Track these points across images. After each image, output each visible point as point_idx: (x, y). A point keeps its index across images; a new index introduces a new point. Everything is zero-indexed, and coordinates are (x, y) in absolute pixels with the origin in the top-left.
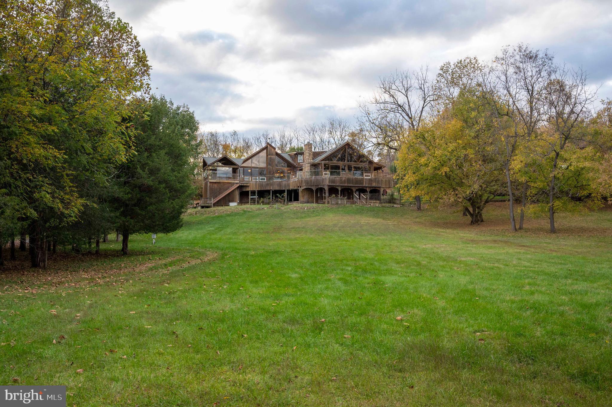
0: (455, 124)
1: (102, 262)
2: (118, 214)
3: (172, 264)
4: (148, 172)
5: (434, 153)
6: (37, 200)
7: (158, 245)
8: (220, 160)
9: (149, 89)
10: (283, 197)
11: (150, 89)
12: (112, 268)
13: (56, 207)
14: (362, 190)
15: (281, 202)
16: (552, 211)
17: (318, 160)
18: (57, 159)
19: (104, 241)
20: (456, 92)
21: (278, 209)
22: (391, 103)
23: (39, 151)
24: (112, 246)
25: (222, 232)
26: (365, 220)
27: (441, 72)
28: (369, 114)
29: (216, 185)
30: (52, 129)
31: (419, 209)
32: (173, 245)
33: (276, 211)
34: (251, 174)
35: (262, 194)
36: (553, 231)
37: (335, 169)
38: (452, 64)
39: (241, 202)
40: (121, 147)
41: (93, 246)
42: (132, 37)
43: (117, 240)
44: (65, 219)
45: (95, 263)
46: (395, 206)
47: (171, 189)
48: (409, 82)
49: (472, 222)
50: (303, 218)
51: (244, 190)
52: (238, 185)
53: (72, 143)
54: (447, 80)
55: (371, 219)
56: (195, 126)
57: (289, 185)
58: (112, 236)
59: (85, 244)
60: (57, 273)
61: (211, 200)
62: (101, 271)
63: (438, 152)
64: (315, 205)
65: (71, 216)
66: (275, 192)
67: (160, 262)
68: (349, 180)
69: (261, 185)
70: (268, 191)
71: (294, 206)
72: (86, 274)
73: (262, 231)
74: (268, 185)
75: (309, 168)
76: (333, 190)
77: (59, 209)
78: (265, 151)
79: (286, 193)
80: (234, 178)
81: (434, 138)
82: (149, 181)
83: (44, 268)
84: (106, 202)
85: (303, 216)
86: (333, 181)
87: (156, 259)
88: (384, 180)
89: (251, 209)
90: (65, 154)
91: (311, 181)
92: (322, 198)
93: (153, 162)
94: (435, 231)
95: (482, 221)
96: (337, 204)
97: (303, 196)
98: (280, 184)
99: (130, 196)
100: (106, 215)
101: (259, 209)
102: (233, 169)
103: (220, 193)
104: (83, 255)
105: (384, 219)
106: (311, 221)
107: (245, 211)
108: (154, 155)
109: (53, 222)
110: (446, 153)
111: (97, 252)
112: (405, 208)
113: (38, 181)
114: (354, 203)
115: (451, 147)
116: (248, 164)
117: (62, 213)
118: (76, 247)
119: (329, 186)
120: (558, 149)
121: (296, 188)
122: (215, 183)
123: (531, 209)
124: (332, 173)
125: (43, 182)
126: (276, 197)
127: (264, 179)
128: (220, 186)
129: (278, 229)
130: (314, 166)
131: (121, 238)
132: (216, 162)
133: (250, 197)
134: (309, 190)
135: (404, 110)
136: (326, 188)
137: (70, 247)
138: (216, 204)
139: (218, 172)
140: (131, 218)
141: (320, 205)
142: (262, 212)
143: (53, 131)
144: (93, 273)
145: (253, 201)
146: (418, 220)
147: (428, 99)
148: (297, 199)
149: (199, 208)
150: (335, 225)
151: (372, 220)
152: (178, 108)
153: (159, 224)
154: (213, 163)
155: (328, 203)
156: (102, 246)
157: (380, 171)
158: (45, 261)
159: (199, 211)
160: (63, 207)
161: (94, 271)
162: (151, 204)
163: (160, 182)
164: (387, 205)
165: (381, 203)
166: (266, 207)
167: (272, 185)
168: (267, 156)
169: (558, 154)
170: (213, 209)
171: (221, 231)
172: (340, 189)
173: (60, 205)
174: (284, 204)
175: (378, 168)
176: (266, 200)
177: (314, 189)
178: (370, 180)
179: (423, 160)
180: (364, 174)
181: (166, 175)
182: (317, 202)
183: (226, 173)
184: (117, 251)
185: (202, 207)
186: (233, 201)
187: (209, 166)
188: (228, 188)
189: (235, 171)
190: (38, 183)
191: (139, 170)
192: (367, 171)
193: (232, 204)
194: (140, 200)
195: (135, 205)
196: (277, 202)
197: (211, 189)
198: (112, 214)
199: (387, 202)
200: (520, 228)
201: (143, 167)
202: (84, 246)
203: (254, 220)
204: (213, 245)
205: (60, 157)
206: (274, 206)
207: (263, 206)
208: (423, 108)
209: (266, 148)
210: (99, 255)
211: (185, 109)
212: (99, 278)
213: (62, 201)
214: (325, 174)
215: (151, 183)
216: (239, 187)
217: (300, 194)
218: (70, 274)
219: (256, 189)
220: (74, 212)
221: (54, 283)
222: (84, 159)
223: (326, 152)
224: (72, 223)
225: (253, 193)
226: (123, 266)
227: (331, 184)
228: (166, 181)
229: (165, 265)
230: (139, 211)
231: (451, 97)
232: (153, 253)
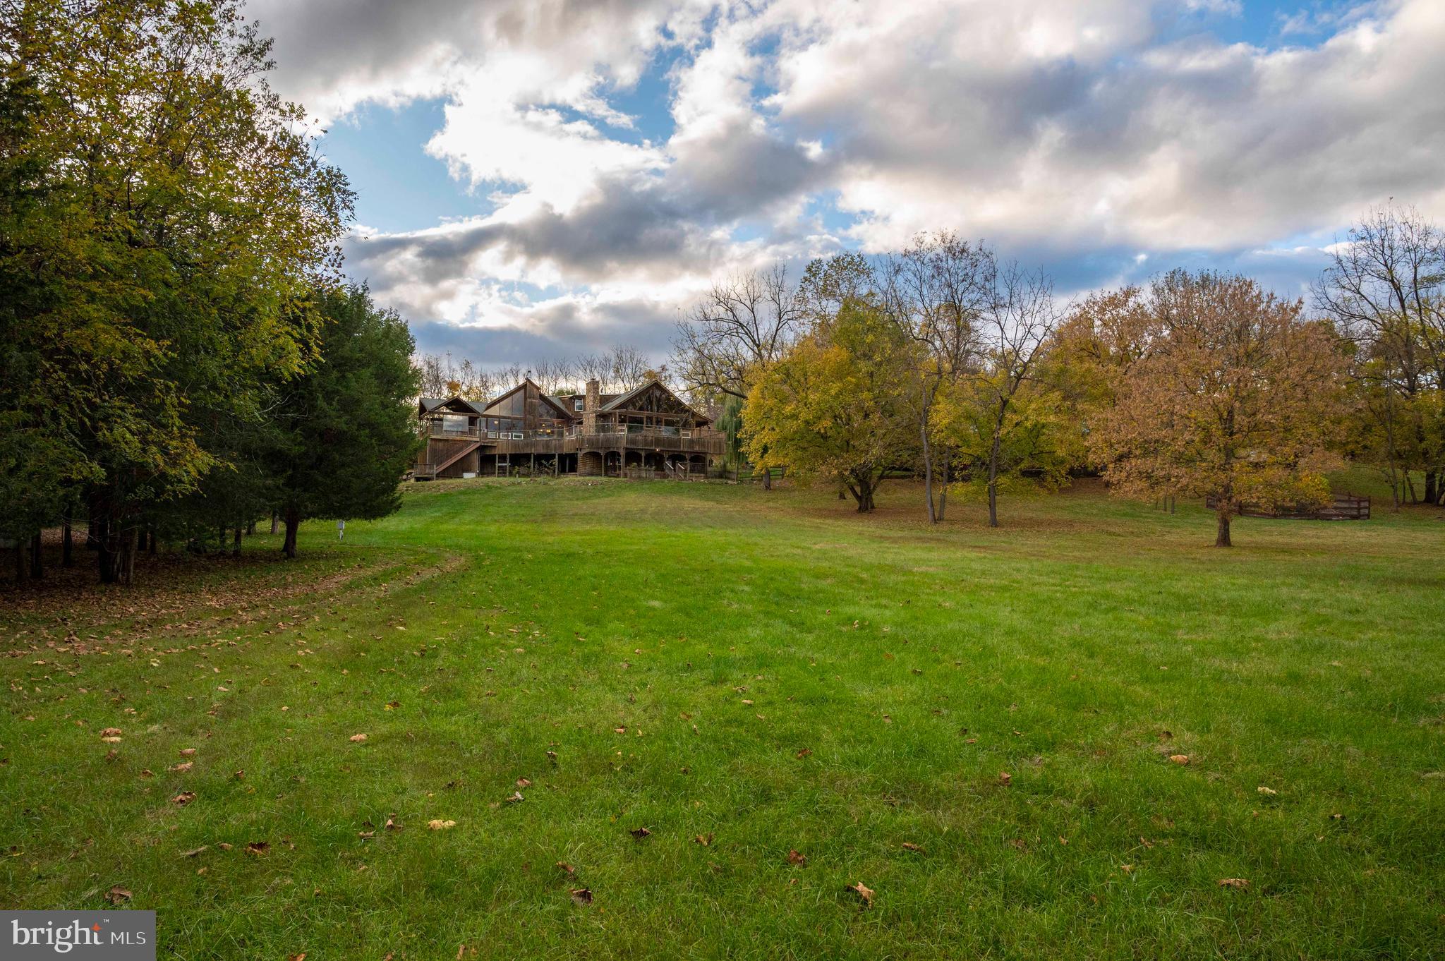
0: (837, 354)
1: (246, 571)
2: (282, 481)
3: (387, 575)
4: (338, 407)
5: (806, 397)
6: (107, 446)
7: (350, 539)
8: (448, 405)
9: (340, 257)
10: (551, 465)
11: (343, 258)
12: (267, 585)
13: (150, 460)
14: (677, 458)
15: (548, 473)
16: (993, 492)
17: (608, 408)
18: (152, 360)
19: (249, 533)
20: (833, 308)
21: (545, 484)
22: (729, 321)
23: (111, 339)
24: (264, 543)
25: (457, 520)
26: (689, 503)
27: (807, 275)
28: (694, 337)
29: (440, 445)
30: (140, 295)
31: (768, 487)
32: (375, 540)
33: (542, 488)
34: (499, 429)
35: (518, 460)
36: (994, 523)
37: (634, 423)
38: (824, 263)
39: (482, 473)
40: (293, 346)
41: (228, 542)
42: (309, 161)
43: (273, 532)
44: (169, 486)
45: (232, 575)
46: (730, 482)
47: (383, 439)
48: (756, 289)
49: (860, 508)
50: (587, 498)
51: (488, 453)
52: (478, 445)
53: (187, 331)
54: (816, 287)
55: (697, 502)
56: (408, 343)
57: (561, 447)
58: (264, 525)
59: (212, 537)
60: (153, 596)
61: (432, 468)
62: (246, 591)
63: (813, 397)
64: (604, 479)
65: (180, 481)
66: (539, 458)
67: (362, 573)
68: (658, 441)
69: (516, 445)
70: (527, 457)
71: (570, 479)
72: (215, 599)
73: (523, 519)
74: (527, 445)
75: (594, 420)
76: (632, 456)
77: (157, 466)
78: (523, 391)
79: (556, 459)
80: (471, 432)
81: (805, 374)
82: (340, 423)
83: (127, 584)
84: (257, 457)
85: (587, 495)
86: (633, 442)
87: (353, 567)
88: (712, 441)
89: (500, 483)
90: (170, 348)
91: (598, 440)
92: (614, 468)
93: (347, 388)
94: (807, 521)
95: (873, 507)
96: (640, 477)
97: (584, 465)
98: (547, 445)
99: (303, 449)
100: (258, 482)
101: (513, 484)
102: (470, 418)
103: (449, 457)
104: (209, 558)
105: (718, 502)
106: (602, 503)
107: (489, 487)
108: (350, 375)
109: (144, 492)
110: (827, 397)
111: (237, 553)
112: (745, 486)
113: (111, 408)
114: (665, 476)
115: (835, 388)
116: (494, 411)
117: (163, 475)
118: (195, 543)
119: (627, 449)
120: (1005, 395)
121: (572, 452)
122: (440, 440)
123: (958, 490)
124: (630, 429)
125: (122, 409)
126: (541, 464)
127: (520, 437)
128: (450, 446)
129: (550, 516)
130: (603, 417)
131: (281, 527)
132: (441, 406)
133: (497, 464)
134: (594, 456)
135: (748, 333)
136: (622, 452)
137: (184, 543)
138: (440, 476)
139: (445, 423)
140: (305, 491)
141: (613, 479)
142: (518, 488)
143: (145, 298)
144: (229, 595)
145: (503, 472)
146: (771, 504)
147: (785, 317)
148: (573, 469)
149: (413, 481)
150: (643, 511)
151: (701, 504)
152: (382, 314)
153: (357, 503)
154: (438, 408)
155: (625, 476)
156: (246, 543)
157: (706, 428)
158: (129, 571)
159: (412, 486)
160: (165, 462)
161: (232, 591)
162: (343, 465)
163: (360, 426)
164: (718, 481)
165: (706, 477)
166: (523, 480)
167: (533, 445)
168: (525, 399)
169: (1005, 403)
170: (435, 482)
171: (453, 518)
172: (643, 454)
173: (158, 456)
174: (553, 476)
175: (702, 423)
176: (523, 470)
177: (602, 453)
178: (691, 441)
179: (788, 409)
180: (682, 432)
181: (372, 413)
182: (606, 475)
183: (457, 424)
184: (274, 552)
185: (418, 479)
186: (468, 470)
187: (430, 412)
188: (461, 449)
189: (472, 421)
190: (111, 412)
191: (321, 403)
192: (686, 425)
193: (468, 476)
194: (320, 459)
195: (311, 467)
196: (541, 472)
197: (433, 451)
198: (269, 482)
199: (716, 477)
200: (941, 519)
201: (329, 396)
202: (211, 542)
203: (507, 501)
204: (449, 542)
205: (160, 354)
206: (538, 479)
207: (520, 480)
208: (777, 330)
209: (524, 386)
210: (242, 559)
211: (393, 316)
212: (243, 609)
213: (164, 451)
214: (622, 430)
215: (345, 427)
216: (477, 449)
217: (580, 461)
218: (181, 599)
219: (508, 452)
220: (188, 472)
221: (138, 623)
222: (212, 366)
223: (620, 396)
224: (183, 494)
225: (503, 458)
226: (290, 580)
227: (629, 446)
228: (373, 425)
229: (376, 579)
230: (320, 479)
231: (823, 313)
232: (343, 555)
